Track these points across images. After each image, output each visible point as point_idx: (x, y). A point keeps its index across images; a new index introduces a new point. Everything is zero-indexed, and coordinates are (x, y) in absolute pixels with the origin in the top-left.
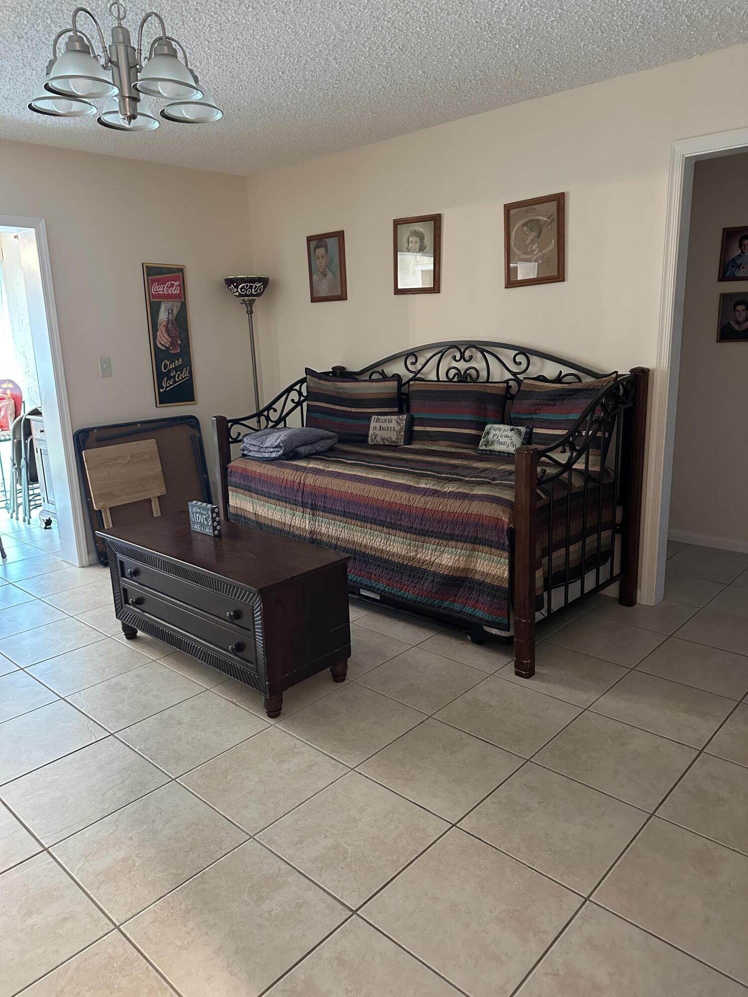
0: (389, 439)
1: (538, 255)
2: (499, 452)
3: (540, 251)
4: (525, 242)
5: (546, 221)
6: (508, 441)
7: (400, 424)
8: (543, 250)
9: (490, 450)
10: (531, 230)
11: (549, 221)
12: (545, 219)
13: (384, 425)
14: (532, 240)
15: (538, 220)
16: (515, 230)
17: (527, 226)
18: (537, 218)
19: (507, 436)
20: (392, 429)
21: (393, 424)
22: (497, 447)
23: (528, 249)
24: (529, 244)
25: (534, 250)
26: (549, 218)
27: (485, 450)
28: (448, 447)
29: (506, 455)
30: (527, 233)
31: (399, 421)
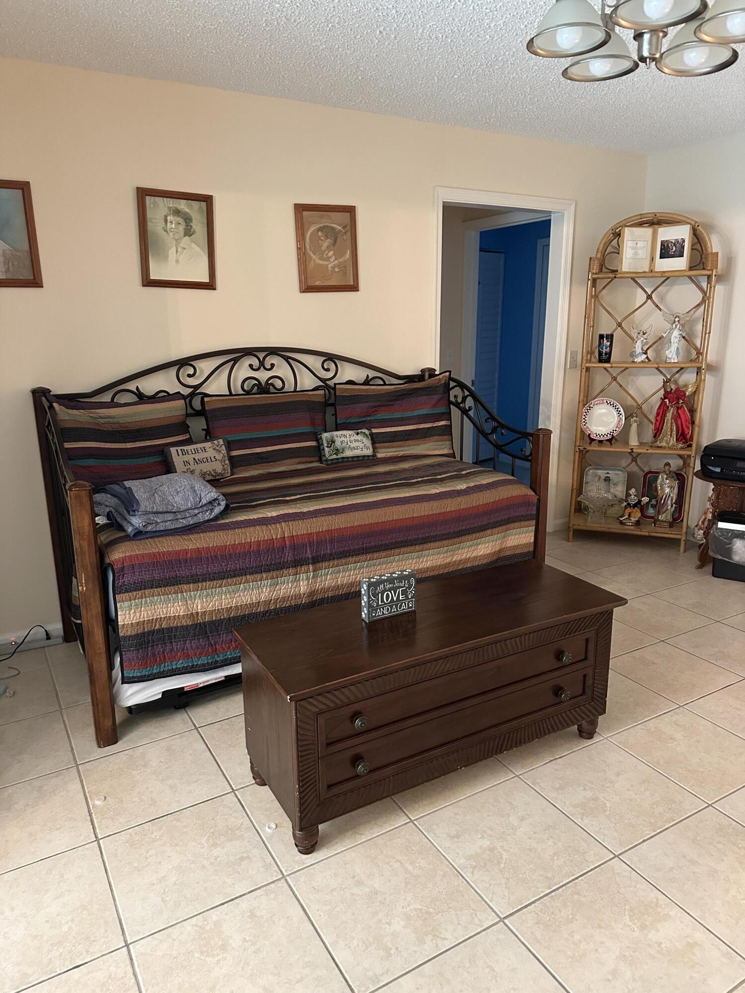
0: (213, 472)
1: (334, 263)
2: (353, 457)
3: (336, 259)
4: (321, 247)
5: (340, 231)
6: (360, 444)
7: (220, 452)
8: (340, 258)
9: (343, 458)
10: (327, 237)
11: (344, 231)
12: (340, 228)
13: (197, 456)
14: (328, 247)
15: (333, 228)
16: (309, 233)
17: (322, 231)
18: (332, 225)
19: (356, 441)
20: (213, 459)
21: (211, 453)
22: (348, 453)
23: (325, 256)
24: (325, 251)
25: (331, 257)
26: (344, 228)
27: (337, 459)
28: (298, 464)
29: (361, 458)
30: (322, 238)
31: (217, 448)
